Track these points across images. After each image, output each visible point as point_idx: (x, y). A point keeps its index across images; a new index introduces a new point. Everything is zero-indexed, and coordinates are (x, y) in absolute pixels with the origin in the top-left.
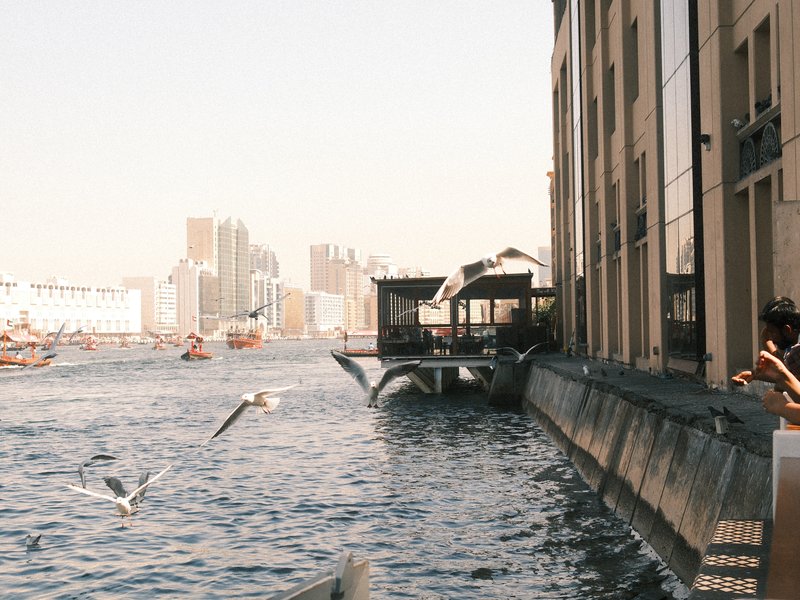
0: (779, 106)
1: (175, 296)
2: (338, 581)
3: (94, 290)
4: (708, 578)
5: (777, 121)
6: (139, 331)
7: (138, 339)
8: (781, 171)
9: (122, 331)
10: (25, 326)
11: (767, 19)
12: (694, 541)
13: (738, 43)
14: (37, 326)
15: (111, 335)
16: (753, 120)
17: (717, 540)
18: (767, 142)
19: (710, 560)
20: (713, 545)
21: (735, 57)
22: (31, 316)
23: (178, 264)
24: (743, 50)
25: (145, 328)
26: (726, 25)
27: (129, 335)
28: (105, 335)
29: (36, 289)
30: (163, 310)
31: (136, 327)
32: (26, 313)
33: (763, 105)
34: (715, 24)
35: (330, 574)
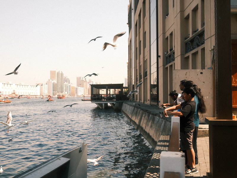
0: (174, 50)
1: (47, 87)
2: (81, 148)
3: (30, 86)
4: (158, 147)
5: (174, 53)
6: (39, 95)
7: (39, 96)
8: (174, 63)
9: (36, 95)
10: (14, 93)
11: (172, 32)
12: (156, 140)
13: (166, 37)
14: (17, 93)
15: (33, 95)
16: (169, 53)
17: (160, 139)
18: (172, 57)
19: (159, 144)
20: (159, 140)
21: (166, 40)
22: (15, 91)
23: (48, 80)
24: (167, 38)
25: (41, 94)
26: (164, 33)
27: (37, 95)
28: (32, 96)
29: (17, 85)
30: (45, 90)
31: (39, 94)
32: (14, 90)
33: (171, 50)
34: (162, 33)
35: (79, 147)
